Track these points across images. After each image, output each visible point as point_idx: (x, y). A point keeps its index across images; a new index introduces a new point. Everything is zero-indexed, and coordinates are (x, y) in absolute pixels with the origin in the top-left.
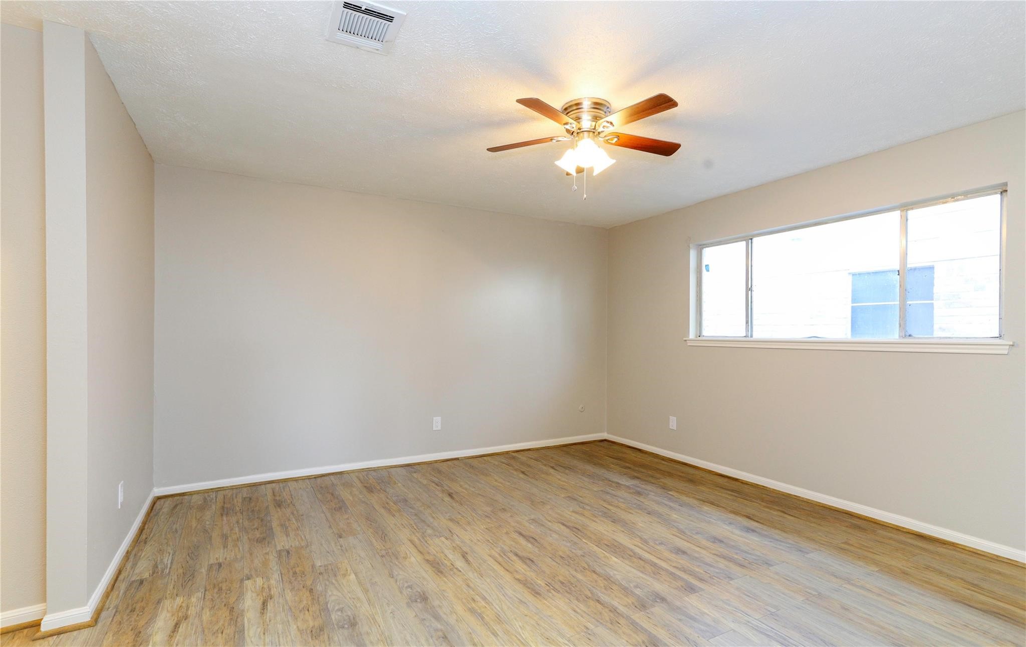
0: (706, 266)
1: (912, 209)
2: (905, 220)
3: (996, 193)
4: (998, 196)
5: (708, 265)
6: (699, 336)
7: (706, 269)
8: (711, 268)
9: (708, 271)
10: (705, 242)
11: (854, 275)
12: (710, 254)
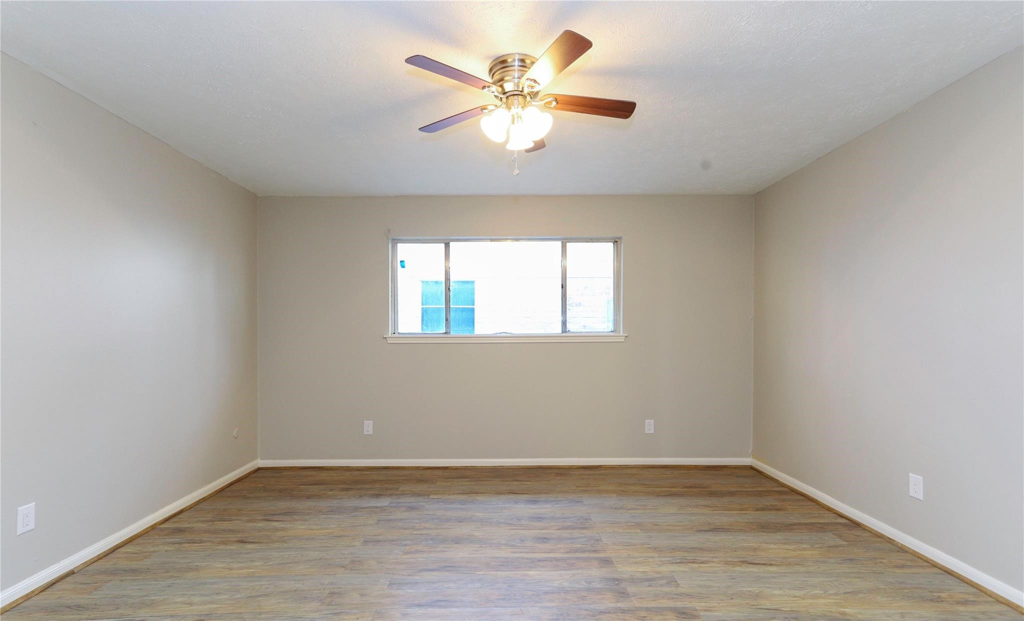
0: (401, 262)
1: (570, 242)
2: (564, 248)
3: (611, 242)
4: (612, 244)
5: (403, 261)
6: (394, 333)
7: (401, 265)
8: (406, 264)
9: (403, 267)
10: (399, 238)
11: (423, 282)
12: (404, 251)
